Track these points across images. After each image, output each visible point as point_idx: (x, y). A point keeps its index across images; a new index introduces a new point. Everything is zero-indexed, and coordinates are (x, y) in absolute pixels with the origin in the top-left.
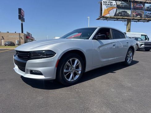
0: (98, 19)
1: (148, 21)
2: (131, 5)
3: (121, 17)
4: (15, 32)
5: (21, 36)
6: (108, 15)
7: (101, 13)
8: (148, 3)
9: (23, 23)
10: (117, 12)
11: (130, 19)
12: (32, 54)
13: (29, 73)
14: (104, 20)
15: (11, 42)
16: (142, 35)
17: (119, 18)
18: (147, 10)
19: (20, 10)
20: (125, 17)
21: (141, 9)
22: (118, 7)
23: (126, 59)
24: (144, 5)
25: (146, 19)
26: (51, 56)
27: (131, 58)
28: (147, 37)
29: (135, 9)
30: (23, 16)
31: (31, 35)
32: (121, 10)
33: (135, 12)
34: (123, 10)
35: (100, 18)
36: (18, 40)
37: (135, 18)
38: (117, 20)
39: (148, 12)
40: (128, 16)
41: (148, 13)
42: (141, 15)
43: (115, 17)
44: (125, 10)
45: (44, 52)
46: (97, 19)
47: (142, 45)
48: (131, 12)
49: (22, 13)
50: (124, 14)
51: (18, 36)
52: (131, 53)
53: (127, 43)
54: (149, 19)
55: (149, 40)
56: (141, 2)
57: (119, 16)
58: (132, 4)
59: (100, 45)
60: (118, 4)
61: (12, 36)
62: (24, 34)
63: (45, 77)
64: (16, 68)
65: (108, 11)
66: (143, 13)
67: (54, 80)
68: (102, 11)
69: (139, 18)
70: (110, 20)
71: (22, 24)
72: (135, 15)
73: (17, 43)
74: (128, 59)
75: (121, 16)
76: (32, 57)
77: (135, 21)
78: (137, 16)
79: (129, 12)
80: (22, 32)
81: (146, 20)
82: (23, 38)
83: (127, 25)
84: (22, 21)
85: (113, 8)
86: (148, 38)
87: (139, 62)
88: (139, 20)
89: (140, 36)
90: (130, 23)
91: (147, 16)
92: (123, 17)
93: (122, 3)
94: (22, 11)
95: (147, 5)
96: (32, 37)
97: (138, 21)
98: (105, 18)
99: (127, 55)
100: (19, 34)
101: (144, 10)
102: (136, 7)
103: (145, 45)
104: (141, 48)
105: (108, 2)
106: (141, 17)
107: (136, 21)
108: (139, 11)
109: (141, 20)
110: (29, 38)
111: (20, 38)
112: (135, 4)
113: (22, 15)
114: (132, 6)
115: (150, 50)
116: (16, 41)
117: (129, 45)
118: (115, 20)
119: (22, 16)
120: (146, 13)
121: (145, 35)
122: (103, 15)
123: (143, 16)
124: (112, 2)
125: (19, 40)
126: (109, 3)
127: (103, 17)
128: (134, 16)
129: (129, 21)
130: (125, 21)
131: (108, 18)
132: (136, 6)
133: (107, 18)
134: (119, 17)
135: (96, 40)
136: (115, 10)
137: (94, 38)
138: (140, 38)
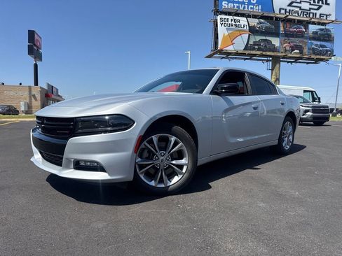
0: (210, 56)
1: (317, 61)
2: (279, 27)
3: (259, 53)
4: (21, 84)
5: (33, 93)
6: (231, 48)
7: (216, 43)
8: (315, 24)
9: (38, 63)
10: (251, 42)
11: (279, 57)
12: (80, 124)
13: (72, 166)
14: (223, 58)
15: (9, 106)
16: (305, 91)
17: (255, 55)
18: (314, 39)
19: (32, 34)
20: (268, 53)
21: (301, 35)
22: (253, 30)
23: (281, 140)
24: (306, 28)
25: (312, 57)
26: (123, 127)
27: (291, 138)
28: (315, 96)
29: (288, 35)
30: (39, 48)
31: (57, 90)
32: (258, 38)
33: (289, 43)
34: (264, 38)
35: (214, 54)
36: (25, 103)
37: (290, 55)
38: (250, 59)
39: (315, 42)
40: (274, 49)
41: (316, 45)
42: (301, 49)
43: (247, 52)
44: (268, 38)
45: (109, 119)
46: (207, 57)
47: (307, 111)
48: (280, 42)
49: (38, 40)
50: (266, 46)
51: (27, 93)
52: (291, 127)
53: (282, 104)
54: (318, 57)
55: (319, 102)
56: (300, 22)
57: (254, 49)
58: (281, 25)
59: (226, 106)
60: (252, 24)
61: (12, 93)
62: (41, 88)
63: (109, 175)
64: (37, 158)
65: (231, 38)
66: (306, 44)
67: (128, 183)
68: (217, 38)
69: (298, 56)
70: (236, 58)
71: (36, 66)
72: (288, 48)
73: (23, 109)
74: (283, 141)
75: (259, 49)
76: (80, 131)
77: (288, 62)
78: (293, 50)
79: (276, 42)
80: (36, 83)
81: (312, 59)
82: (38, 97)
83: (272, 70)
84: (35, 58)
85: (241, 32)
86: (319, 99)
87: (305, 147)
88: (296, 60)
89: (301, 94)
90: (278, 66)
91: (314, 51)
92: (264, 53)
93: (261, 23)
94: (36, 36)
95: (313, 28)
96: (59, 96)
97: (296, 62)
98: (225, 53)
99: (281, 131)
100: (30, 87)
101: (306, 38)
102: (291, 32)
103: (314, 111)
104: (306, 120)
105: (230, 20)
106: (301, 52)
107: (291, 62)
108: (297, 41)
109: (301, 58)
110: (53, 97)
111: (30, 97)
112: (288, 25)
113: (35, 45)
114: (282, 29)
115: (325, 124)
116: (22, 104)
117: (286, 110)
118: (247, 59)
119: (35, 48)
120: (312, 44)
121: (312, 92)
122: (219, 47)
123: (306, 50)
124: (239, 21)
125: (28, 101)
126: (233, 22)
127: (221, 52)
128: (286, 51)
129: (276, 61)
130: (267, 61)
131: (230, 54)
132: (291, 30)
133: (227, 55)
134: (254, 52)
135: (217, 96)
136: (246, 36)
137: (213, 92)
138: (301, 97)
